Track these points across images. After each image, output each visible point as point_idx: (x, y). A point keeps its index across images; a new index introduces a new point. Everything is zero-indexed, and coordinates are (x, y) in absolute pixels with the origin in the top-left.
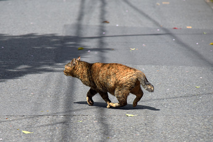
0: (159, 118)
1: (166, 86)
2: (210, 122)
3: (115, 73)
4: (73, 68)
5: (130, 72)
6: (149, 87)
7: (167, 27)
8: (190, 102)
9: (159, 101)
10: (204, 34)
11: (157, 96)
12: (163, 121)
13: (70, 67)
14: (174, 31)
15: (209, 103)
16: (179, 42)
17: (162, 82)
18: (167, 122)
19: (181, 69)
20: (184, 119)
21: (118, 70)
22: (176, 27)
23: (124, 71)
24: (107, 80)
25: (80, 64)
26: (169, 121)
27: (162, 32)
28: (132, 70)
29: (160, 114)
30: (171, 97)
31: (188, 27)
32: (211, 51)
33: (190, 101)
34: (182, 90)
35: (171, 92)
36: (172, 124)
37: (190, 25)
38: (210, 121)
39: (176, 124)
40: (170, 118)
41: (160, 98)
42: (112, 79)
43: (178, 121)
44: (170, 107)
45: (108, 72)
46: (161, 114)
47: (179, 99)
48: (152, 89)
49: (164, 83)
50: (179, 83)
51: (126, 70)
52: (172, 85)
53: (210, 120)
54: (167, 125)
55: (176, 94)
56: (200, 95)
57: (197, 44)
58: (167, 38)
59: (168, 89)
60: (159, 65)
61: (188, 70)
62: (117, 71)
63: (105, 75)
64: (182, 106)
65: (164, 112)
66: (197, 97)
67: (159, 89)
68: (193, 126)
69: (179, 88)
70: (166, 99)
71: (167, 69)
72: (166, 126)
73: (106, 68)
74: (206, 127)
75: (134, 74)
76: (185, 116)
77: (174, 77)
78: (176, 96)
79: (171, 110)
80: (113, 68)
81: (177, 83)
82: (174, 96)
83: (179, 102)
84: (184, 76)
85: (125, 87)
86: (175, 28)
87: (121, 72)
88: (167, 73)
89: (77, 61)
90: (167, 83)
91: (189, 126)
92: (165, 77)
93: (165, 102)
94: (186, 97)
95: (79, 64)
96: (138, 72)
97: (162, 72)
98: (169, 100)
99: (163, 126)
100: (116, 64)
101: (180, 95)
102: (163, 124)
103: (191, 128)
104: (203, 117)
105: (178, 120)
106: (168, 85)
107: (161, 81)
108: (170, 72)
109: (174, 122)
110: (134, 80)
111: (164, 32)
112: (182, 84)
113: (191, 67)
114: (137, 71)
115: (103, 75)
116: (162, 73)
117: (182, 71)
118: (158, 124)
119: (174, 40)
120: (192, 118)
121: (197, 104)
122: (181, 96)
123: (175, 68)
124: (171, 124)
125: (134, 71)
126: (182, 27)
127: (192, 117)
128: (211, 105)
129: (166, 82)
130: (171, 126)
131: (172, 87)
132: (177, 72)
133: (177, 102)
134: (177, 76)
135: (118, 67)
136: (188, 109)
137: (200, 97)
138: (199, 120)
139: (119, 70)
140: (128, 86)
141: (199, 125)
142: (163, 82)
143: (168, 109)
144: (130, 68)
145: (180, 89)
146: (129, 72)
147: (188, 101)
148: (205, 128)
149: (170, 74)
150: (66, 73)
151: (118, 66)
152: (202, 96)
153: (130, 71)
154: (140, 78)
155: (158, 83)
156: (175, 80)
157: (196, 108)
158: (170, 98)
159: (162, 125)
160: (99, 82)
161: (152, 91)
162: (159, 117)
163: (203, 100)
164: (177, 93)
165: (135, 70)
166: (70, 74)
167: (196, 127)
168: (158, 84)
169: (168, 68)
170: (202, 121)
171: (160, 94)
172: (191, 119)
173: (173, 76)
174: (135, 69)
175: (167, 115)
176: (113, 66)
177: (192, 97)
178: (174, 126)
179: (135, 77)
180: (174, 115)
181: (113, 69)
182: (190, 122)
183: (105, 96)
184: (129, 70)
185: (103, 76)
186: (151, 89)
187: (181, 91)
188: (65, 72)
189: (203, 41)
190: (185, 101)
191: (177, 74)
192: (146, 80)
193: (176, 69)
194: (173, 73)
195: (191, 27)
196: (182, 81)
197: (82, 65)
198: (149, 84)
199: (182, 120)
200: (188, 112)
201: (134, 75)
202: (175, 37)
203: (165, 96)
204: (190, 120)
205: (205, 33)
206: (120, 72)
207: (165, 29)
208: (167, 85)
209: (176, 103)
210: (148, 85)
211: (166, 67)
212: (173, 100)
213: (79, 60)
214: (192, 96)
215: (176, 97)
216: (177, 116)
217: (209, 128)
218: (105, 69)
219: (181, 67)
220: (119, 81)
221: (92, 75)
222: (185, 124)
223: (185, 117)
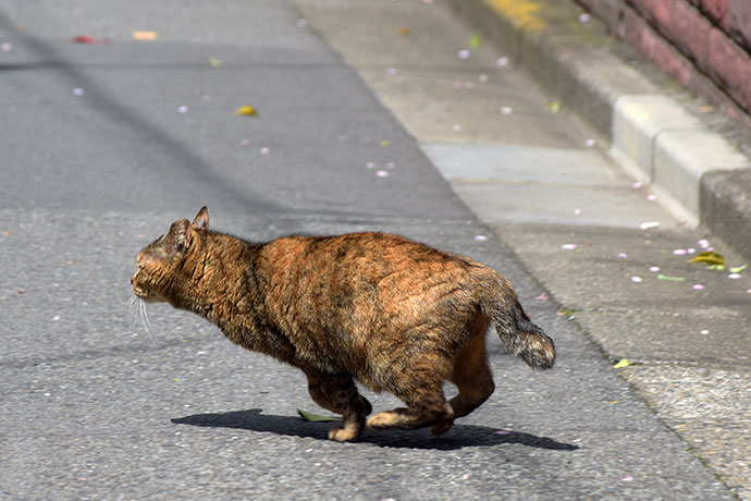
0: (18, 449)
1: (46, 300)
2: (245, 462)
3: (374, 283)
4: (174, 265)
5: (444, 276)
6: (537, 345)
7: (44, 34)
8: (154, 373)
9: (15, 373)
10: (210, 66)
11: (9, 347)
12: (32, 463)
13: (162, 259)
14: (77, 54)
15: (240, 376)
16: (100, 101)
17: (27, 284)
18: (54, 465)
19: (115, 227)
20: (130, 452)
21: (387, 264)
22: (87, 34)
23: (412, 272)
24: (335, 315)
25: (211, 246)
26: (62, 462)
27: (23, 56)
28: (450, 264)
29: (20, 433)
30: (70, 352)
31: (140, 35)
32: (245, 142)
33: (155, 366)
34: (121, 320)
35: (69, 332)
36: (75, 474)
37: (147, 28)
38: (244, 457)
39: (94, 474)
40: (66, 447)
41: (21, 356)
42: (358, 309)
43: (100, 460)
44: (68, 399)
45: (341, 274)
46: (24, 431)
47: (104, 361)
48: (549, 354)
49: (37, 291)
50: (104, 290)
51: (422, 264)
52: (73, 299)
53: (244, 453)
54: (53, 479)
55: (92, 339)
56: (198, 341)
57: (183, 109)
58: (46, 81)
59: (57, 318)
60: (15, 207)
61: (144, 228)
62: (380, 268)
63: (325, 290)
64: (118, 392)
65: (38, 423)
66: (188, 349)
67: (15, 317)
68: (169, 482)
69: (106, 311)
70: (49, 360)
71: (50, 224)
72: (50, 484)
73: (328, 255)
74: (225, 486)
75: (462, 281)
76: (135, 440)
77: (83, 262)
78: (94, 349)
79: (71, 410)
80: (362, 255)
81: (96, 286)
82: (83, 349)
83: (104, 373)
84: (127, 256)
85: (417, 339)
86: (81, 40)
87: (401, 278)
88: (52, 243)
89: (194, 233)
90: (50, 291)
91: (152, 483)
92: (41, 262)
93: (43, 373)
94: (136, 350)
95: (204, 244)
96: (481, 272)
97: (26, 240)
98: (61, 366)
99: (34, 487)
100: (378, 236)
101: (113, 344)
102: (37, 476)
103: (161, 491)
104: (212, 440)
105: (102, 455)
106: (58, 300)
107: (26, 278)
108: (62, 239)
109: (84, 464)
110: (461, 308)
111: (34, 58)
112: (118, 294)
113: (157, 214)
114: (474, 271)
115: (317, 292)
116: (28, 243)
117: (117, 235)
118: (15, 475)
119: (78, 91)
120: (164, 446)
121: (185, 383)
122: (115, 349)
123: (87, 219)
124: (70, 475)
125: (459, 270)
126: (112, 35)
127: (165, 441)
128: (249, 387)
129: (48, 283)
130: (72, 483)
131: (73, 306)
132: (97, 239)
133: (97, 373)
134: (96, 256)
135: (389, 253)
136: (149, 407)
137: (200, 349)
138: (197, 454)
139: (392, 267)
140: (431, 334)
141: (197, 476)
142: (35, 283)
143: (57, 409)
144: (441, 254)
145: (109, 315)
146: (436, 275)
147: (145, 369)
148: (222, 490)
149: (66, 249)
150: (145, 286)
151: (384, 246)
152: (210, 346)
153: (442, 271)
154: (491, 303)
155: (10, 288)
156: (86, 275)
157: (182, 398)
158: (66, 358)
159: (32, 479)
160: (302, 327)
161: (547, 365)
162: (15, 445)
163: (212, 364)
164: (96, 335)
165: (466, 265)
166: (166, 294)
167: (182, 484)
168: (11, 292)
169: (53, 221)
170: (207, 456)
171: (19, 339)
172: (161, 450)
173: (80, 256)
174: (467, 259)
175: (52, 435)
176: (362, 243)
177: (165, 351)
178: (86, 483)
179: (465, 297)
180: (84, 436)
181: (363, 259)
182: (154, 464)
183: (343, 396)
184: (436, 266)
185: (315, 296)
186: (542, 352)
187: (117, 322)
188: (139, 285)
189: (207, 98)
190: (132, 368)
191: (98, 249)
192: (518, 314)
193: (90, 224)
194: (79, 241)
195: (150, 36)
196: (119, 280)
197: (219, 250)
198: (535, 332)
199: (121, 454)
200: (147, 418)
201: (463, 287)
202: (83, 81)
203: (41, 350)
204: (156, 457)
205: (215, 62)
206: (396, 275)
207: (35, 44)
208: (50, 297)
209: (94, 380)
210: (532, 333)
211: (47, 214)
212: (80, 364)
213: (204, 225)
214: (164, 347)
215: (95, 354)
216: (96, 436)
217: (238, 489)
218: (325, 264)
219: (113, 215)
220: (391, 317)
221: (264, 298)
222: (135, 476)
223: (136, 442)
